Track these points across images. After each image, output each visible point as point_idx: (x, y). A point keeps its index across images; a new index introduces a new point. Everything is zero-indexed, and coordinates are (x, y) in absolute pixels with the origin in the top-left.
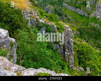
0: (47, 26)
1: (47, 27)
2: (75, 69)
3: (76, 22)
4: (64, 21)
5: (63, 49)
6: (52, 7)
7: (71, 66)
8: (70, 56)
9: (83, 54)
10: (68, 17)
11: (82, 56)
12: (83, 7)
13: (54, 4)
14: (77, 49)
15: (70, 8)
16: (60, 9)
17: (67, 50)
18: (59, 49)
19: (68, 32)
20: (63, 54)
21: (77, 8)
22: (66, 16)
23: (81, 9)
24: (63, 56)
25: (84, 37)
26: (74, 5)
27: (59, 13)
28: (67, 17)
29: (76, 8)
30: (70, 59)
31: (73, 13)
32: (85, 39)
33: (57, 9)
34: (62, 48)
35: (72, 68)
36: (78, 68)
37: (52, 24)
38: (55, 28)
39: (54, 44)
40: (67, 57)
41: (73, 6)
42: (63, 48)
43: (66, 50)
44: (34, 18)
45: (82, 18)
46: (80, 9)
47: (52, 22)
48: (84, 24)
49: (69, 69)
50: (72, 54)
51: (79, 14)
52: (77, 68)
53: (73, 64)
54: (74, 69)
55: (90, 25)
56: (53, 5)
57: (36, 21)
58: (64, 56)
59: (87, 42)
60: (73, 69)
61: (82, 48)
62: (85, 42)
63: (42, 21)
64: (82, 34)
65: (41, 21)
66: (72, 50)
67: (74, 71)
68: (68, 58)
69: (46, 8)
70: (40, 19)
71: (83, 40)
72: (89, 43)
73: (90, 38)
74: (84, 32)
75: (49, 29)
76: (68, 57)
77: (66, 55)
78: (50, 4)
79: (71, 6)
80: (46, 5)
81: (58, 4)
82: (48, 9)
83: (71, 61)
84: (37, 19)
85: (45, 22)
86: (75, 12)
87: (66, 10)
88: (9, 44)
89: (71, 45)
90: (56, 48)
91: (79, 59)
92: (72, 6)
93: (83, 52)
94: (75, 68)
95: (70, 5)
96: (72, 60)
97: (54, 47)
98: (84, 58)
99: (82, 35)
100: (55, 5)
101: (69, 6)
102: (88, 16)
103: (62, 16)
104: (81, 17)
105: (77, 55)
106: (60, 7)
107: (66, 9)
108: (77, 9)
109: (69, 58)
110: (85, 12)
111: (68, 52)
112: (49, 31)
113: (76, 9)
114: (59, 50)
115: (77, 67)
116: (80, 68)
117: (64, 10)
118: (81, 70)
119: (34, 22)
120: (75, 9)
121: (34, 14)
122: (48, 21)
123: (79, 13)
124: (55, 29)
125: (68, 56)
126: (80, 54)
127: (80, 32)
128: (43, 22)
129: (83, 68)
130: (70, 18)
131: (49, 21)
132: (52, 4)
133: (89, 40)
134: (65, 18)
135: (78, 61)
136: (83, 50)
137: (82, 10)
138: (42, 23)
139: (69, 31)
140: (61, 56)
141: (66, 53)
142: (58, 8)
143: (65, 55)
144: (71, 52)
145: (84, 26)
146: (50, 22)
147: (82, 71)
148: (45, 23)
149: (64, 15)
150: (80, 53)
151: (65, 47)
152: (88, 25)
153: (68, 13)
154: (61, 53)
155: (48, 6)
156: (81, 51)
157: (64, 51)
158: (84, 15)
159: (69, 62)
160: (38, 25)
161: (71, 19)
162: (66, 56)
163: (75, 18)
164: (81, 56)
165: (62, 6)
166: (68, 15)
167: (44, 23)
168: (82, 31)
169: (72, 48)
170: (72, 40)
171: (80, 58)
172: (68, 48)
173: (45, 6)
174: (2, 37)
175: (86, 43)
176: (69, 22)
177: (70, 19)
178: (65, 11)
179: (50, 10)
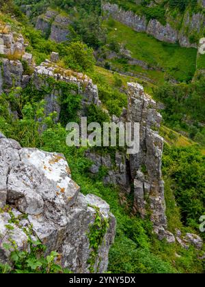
0: (65, 89)
1: (63, 91)
2: (171, 239)
3: (149, 67)
4: (107, 67)
5: (124, 171)
6: (62, 16)
7: (157, 232)
8: (150, 193)
9: (194, 185)
10: (121, 50)
11: (193, 190)
12: (175, 16)
13: (69, 5)
14: (174, 168)
15: (128, 20)
16: (93, 25)
17: (140, 173)
18: (111, 169)
19: (143, 107)
20: (127, 187)
21: (153, 18)
22: (114, 48)
23: (167, 20)
24: (126, 195)
25: (180, 120)
26: (142, 8)
27: (91, 36)
28: (117, 51)
29: (148, 19)
30: (152, 205)
31: (139, 36)
32: (184, 127)
33: (82, 23)
34: (123, 165)
35: (161, 237)
36: (180, 237)
37: (84, 79)
38: (94, 94)
39: (91, 155)
40: (142, 197)
41: (138, 11)
42: (125, 166)
43: (136, 174)
44: (15, 59)
45: (171, 54)
46: (164, 23)
47: (81, 75)
48: (179, 74)
49: (153, 243)
50: (161, 188)
51: (158, 41)
52: (177, 238)
53: (162, 222)
54: (168, 240)
55: (199, 78)
56: (68, 11)
57: (21, 69)
58: (131, 196)
59: (192, 136)
60: (164, 239)
61: (189, 162)
62: (187, 139)
63: (46, 72)
64: (172, 111)
65: (41, 70)
66: (158, 173)
67: (168, 249)
68: (145, 202)
69: (42, 20)
70: (38, 64)
71: (177, 131)
72: (199, 140)
73: (200, 124)
74: (181, 104)
75: (72, 101)
76: (144, 199)
77: (136, 193)
78: (54, 8)
79: (131, 13)
80: (41, 11)
81: (83, 6)
82: (50, 26)
83: (158, 214)
84: (25, 64)
85: (55, 72)
86: (145, 33)
87: (112, 25)
88: (84, 234)
89: (154, 154)
90: (100, 170)
91: (180, 203)
92: (135, 12)
93: (195, 179)
94: (169, 235)
95: (126, 9)
96: (161, 209)
97: (93, 166)
98: (198, 197)
99: (172, 114)
100: (75, 9)
101: (125, 14)
102: (193, 46)
103: (100, 49)
104: (166, 51)
105: (173, 188)
106: (92, 18)
107: (113, 22)
108: (152, 22)
109: (148, 202)
110: (181, 31)
111: (143, 182)
112: (73, 106)
113: (148, 23)
114: (111, 173)
115: (178, 232)
116: (189, 235)
117: (105, 26)
118: (192, 242)
119: (14, 75)
120: (146, 21)
121: (12, 46)
122: (66, 71)
123: (160, 36)
124: (94, 99)
125: (144, 194)
126: (183, 184)
127: (165, 102)
128: (51, 73)
129: (198, 237)
130: (129, 55)
131: (70, 71)
132: (63, 7)
133: (198, 130)
134: (112, 56)
135: (177, 209)
136: (195, 171)
137: (168, 25)
138: (47, 78)
139: (147, 105)
140: (120, 194)
141: (136, 183)
142: (83, 20)
143: (132, 191)
144: (155, 179)
145: (177, 80)
146: (75, 73)
147: (195, 245)
148: (58, 78)
149: (105, 42)
150: (183, 181)
151: (131, 163)
152: (191, 79)
153: (120, 36)
154: (118, 183)
155: (50, 11)
156: (189, 174)
157: (131, 176)
158: (177, 42)
159: (148, 217)
160: (30, 85)
161: (132, 60)
162: (139, 194)
163: (146, 55)
164: (189, 193)
165: (100, 13)
166: (121, 44)
167: (51, 79)
168: (173, 101)
169: (158, 167)
170: (158, 136)
171: (187, 199)
172: (143, 165)
173: (36, 15)
174: (57, 201)
175: (191, 142)
176: (126, 70)
177: (129, 59)
178: (110, 30)
179: (56, 26)
